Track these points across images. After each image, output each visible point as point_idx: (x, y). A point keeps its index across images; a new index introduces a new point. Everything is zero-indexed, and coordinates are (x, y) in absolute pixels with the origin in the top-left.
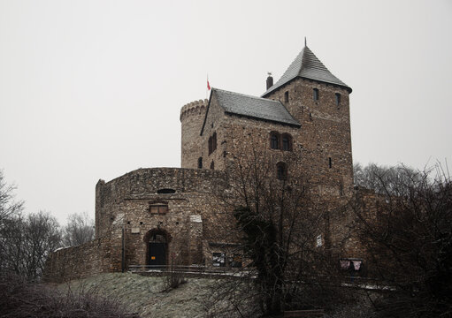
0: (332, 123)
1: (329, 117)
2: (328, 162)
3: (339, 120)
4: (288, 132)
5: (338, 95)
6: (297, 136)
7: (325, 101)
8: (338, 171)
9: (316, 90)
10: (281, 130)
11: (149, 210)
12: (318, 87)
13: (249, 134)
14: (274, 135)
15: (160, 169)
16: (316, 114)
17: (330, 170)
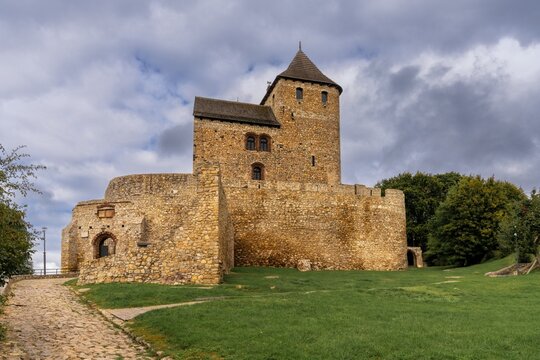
0: (317, 122)
1: (313, 116)
2: (311, 161)
3: (325, 118)
4: (266, 133)
5: (325, 93)
6: (276, 136)
7: (310, 100)
8: (322, 168)
9: (300, 89)
10: (258, 130)
11: (97, 214)
12: (302, 86)
13: (222, 137)
14: (250, 137)
15: (131, 176)
16: (300, 114)
17: (313, 168)
